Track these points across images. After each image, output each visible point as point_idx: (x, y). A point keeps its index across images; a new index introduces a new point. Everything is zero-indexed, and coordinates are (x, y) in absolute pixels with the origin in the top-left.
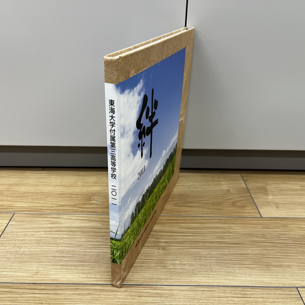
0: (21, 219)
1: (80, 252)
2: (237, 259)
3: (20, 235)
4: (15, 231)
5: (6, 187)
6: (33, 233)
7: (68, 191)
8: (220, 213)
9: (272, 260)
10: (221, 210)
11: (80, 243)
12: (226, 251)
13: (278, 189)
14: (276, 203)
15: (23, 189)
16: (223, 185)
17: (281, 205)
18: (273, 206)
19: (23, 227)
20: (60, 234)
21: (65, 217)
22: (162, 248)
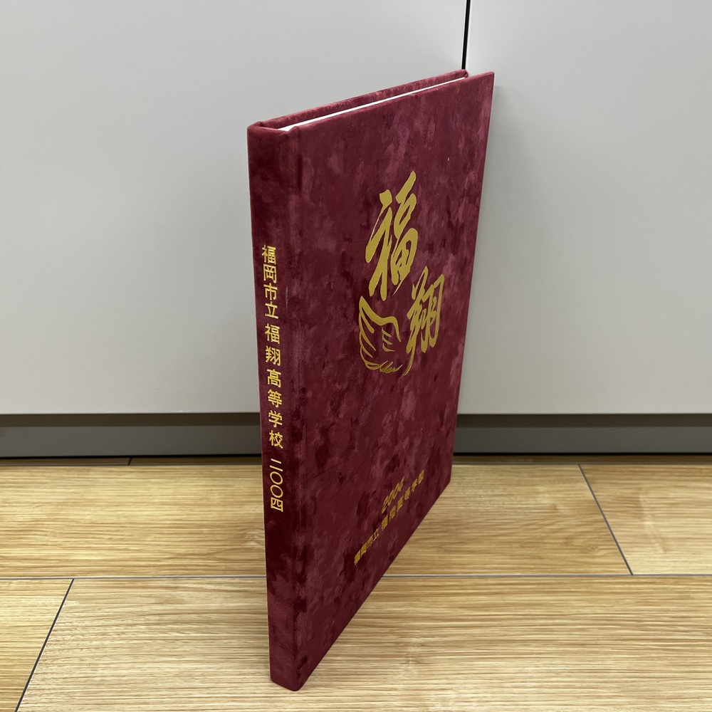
0: (92, 593)
1: (230, 675)
2: (584, 684)
3: (92, 634)
4: (80, 624)
5: (48, 509)
6: (122, 629)
7: (192, 518)
8: (538, 566)
9: (660, 683)
10: (541, 558)
11: (229, 652)
12: (558, 664)
13: (665, 501)
14: (662, 538)
15: (87, 515)
16: (541, 495)
17: (673, 543)
18: (657, 545)
19: (97, 614)
20: (181, 630)
21: (190, 584)
22: (414, 659)
